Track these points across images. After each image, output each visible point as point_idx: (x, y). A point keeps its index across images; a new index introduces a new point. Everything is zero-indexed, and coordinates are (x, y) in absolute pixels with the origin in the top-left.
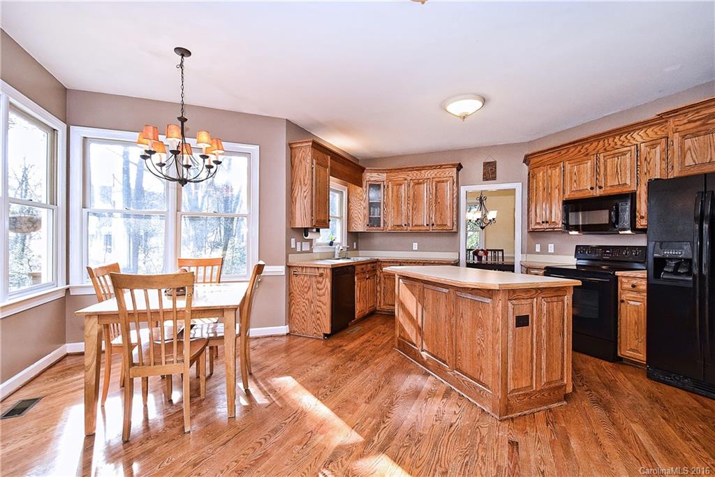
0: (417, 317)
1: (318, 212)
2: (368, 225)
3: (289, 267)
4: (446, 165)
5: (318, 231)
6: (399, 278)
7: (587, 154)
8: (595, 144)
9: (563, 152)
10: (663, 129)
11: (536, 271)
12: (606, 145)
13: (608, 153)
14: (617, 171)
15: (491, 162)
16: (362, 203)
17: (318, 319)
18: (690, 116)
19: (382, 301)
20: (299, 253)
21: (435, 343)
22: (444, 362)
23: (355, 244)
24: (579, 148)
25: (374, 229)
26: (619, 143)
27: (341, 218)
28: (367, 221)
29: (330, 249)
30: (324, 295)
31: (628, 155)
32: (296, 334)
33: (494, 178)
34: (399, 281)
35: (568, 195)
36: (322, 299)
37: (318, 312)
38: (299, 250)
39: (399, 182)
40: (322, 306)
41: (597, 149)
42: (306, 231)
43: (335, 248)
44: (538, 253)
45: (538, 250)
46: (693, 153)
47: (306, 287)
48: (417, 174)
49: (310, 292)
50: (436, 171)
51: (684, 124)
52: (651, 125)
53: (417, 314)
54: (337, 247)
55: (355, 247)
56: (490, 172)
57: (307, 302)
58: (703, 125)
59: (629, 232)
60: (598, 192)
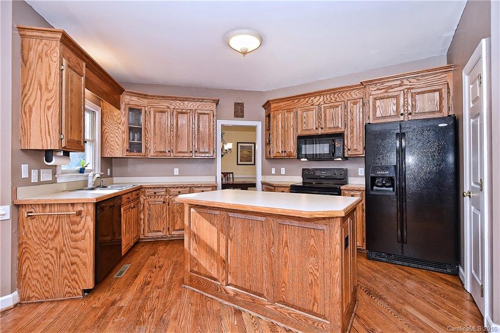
0: (219, 249)
1: (70, 129)
2: (127, 150)
3: (17, 207)
4: (207, 100)
5: (66, 154)
6: (190, 208)
7: (313, 104)
8: (318, 98)
9: (296, 101)
10: (360, 92)
11: (282, 189)
12: (325, 99)
13: (327, 105)
14: (333, 118)
15: (240, 103)
16: (120, 126)
17: (74, 272)
18: (378, 86)
19: (146, 228)
20: (35, 184)
21: (247, 275)
22: (260, 295)
23: (109, 170)
24: (307, 99)
25: (135, 154)
26: (334, 99)
27: (93, 141)
28: (126, 146)
29: (81, 177)
30: (83, 238)
31: (340, 107)
32: (34, 300)
33: (242, 116)
34: (190, 210)
35: (300, 133)
36: (80, 244)
37: (72, 264)
38: (34, 179)
39: (163, 110)
40: (80, 254)
41: (319, 102)
42: (49, 154)
43: (88, 176)
44: (273, 175)
45: (273, 172)
46: (381, 109)
47: (51, 232)
48: (180, 104)
49: (59, 238)
50: (198, 104)
51: (375, 90)
52: (354, 89)
53: (219, 246)
54: (91, 174)
55: (109, 174)
56: (239, 111)
57: (53, 253)
58: (386, 92)
59: (340, 159)
60: (320, 132)
